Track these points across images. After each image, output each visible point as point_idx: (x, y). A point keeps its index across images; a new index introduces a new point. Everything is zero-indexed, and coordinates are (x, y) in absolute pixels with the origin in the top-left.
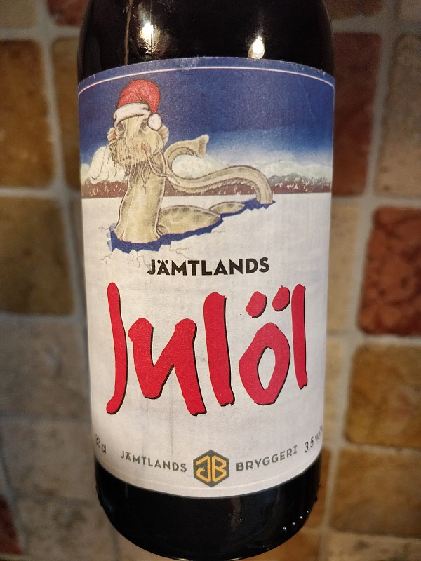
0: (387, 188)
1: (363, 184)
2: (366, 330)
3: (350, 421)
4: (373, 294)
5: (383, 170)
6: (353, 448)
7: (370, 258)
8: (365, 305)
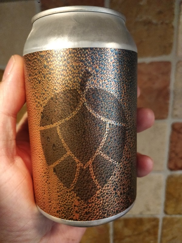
0: (176, 116)
1: (167, 115)
2: (171, 169)
3: (166, 206)
4: (173, 155)
5: (175, 109)
6: (168, 216)
7: (171, 142)
8: (170, 160)
